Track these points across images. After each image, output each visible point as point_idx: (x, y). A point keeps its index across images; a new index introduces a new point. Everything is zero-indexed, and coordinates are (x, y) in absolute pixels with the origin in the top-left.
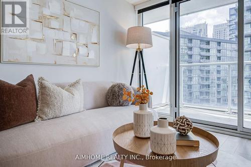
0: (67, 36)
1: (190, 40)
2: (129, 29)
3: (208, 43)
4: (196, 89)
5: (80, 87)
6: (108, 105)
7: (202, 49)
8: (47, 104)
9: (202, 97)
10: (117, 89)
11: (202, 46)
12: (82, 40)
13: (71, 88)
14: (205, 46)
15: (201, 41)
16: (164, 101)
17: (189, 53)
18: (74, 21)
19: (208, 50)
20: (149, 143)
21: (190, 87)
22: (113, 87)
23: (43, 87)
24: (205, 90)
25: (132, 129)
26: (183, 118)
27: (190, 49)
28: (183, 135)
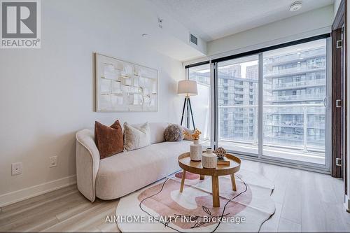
0: (136, 90)
1: (226, 80)
2: (179, 82)
3: (241, 83)
4: (231, 125)
5: (148, 128)
6: (166, 141)
7: (236, 88)
8: (130, 140)
9: (236, 132)
10: (172, 129)
11: (236, 86)
12: (146, 92)
13: (143, 129)
14: (239, 86)
15: (235, 80)
16: (205, 137)
17: (225, 91)
18: (141, 79)
19: (242, 89)
20: (201, 163)
21: (226, 122)
22: (169, 127)
23: (127, 129)
24: (239, 125)
25: (189, 156)
26: (220, 148)
27: (226, 88)
28: (220, 158)
